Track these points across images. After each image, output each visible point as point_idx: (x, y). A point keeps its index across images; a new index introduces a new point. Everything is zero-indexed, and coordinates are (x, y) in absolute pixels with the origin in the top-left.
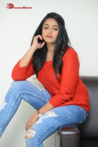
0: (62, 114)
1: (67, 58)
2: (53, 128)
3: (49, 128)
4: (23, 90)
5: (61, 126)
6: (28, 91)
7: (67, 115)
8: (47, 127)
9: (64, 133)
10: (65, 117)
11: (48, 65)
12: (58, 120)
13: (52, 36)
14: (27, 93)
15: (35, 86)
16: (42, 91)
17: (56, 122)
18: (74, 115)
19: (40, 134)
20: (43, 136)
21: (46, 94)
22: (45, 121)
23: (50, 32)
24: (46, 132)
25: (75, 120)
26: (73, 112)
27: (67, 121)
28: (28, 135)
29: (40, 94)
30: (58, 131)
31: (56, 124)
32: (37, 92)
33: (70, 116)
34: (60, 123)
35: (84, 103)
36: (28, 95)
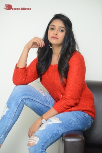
0: (66, 120)
1: (73, 62)
2: (57, 135)
3: (52, 135)
4: (26, 95)
5: (65, 133)
6: (31, 96)
7: (71, 121)
8: (51, 134)
9: (69, 140)
10: (69, 123)
11: (53, 69)
12: (62, 127)
13: (57, 37)
14: (29, 98)
15: (38, 91)
16: (45, 96)
17: (60, 128)
18: (79, 121)
19: (44, 141)
20: (46, 143)
21: (50, 99)
22: (49, 127)
23: (55, 33)
24: (50, 139)
25: (80, 127)
26: (78, 119)
27: (71, 128)
28: (32, 142)
29: (43, 99)
30: (61, 138)
31: (60, 130)
32: (40, 97)
33: (75, 122)
34: (64, 130)
35: (89, 108)
36: (31, 100)
